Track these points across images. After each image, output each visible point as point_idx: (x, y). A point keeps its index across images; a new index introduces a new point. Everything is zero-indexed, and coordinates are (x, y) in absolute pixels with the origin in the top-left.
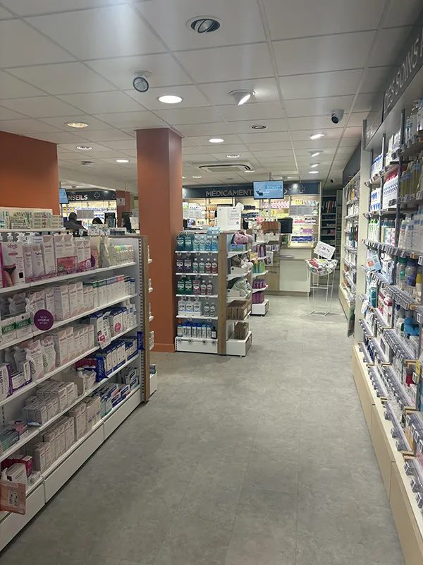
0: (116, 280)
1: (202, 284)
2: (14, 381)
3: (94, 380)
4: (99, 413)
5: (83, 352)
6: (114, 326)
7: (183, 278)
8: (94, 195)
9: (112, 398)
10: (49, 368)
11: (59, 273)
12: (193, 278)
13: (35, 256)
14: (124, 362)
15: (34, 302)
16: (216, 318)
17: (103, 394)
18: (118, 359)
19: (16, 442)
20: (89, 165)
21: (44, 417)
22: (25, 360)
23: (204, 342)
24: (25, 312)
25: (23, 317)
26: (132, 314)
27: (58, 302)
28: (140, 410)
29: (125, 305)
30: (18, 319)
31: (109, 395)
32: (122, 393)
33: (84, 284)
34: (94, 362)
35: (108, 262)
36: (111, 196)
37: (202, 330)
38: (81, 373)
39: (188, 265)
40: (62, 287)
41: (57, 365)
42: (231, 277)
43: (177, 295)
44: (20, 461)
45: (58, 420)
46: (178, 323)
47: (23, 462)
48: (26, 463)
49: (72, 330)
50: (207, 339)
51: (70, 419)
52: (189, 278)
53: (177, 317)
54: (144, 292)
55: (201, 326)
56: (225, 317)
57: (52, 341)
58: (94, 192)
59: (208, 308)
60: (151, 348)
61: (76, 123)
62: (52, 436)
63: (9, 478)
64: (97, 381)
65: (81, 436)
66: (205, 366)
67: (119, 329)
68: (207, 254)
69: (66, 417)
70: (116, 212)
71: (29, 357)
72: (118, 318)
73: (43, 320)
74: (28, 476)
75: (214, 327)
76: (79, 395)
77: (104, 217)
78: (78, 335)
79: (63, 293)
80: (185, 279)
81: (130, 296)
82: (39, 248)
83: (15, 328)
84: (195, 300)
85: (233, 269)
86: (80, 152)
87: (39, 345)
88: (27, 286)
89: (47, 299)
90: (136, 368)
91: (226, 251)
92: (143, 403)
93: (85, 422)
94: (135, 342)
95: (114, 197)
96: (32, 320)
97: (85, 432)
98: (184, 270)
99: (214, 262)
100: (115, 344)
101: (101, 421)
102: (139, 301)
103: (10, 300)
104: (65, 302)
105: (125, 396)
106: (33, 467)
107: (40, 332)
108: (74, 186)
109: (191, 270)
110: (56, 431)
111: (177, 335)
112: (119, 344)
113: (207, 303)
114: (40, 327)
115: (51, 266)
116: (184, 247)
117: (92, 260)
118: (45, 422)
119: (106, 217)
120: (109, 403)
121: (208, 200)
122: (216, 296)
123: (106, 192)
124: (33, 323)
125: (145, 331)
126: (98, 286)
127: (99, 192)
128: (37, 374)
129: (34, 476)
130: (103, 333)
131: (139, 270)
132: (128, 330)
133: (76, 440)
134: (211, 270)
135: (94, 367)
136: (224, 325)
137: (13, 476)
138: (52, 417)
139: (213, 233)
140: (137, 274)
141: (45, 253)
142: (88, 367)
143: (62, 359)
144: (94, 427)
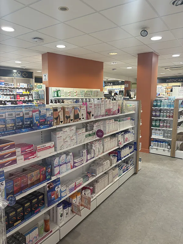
0: (127, 119)
1: (164, 123)
2: (88, 156)
3: (116, 161)
4: (117, 174)
5: (113, 148)
6: (125, 138)
7: (155, 120)
8: (115, 83)
9: (123, 169)
10: (100, 153)
11: (106, 115)
12: (160, 120)
13: (98, 108)
14: (128, 155)
15: (96, 126)
16: (171, 140)
17: (119, 167)
18: (126, 153)
19: (88, 180)
20: (115, 70)
21: (97, 172)
22: (92, 148)
23: (164, 150)
24: (93, 130)
25: (92, 132)
26: (133, 134)
27: (105, 127)
28: (134, 177)
29: (130, 130)
30: (91, 132)
31: (122, 168)
32: (127, 168)
33: (115, 120)
34: (117, 153)
35: (124, 111)
36: (122, 83)
37: (163, 144)
38: (111, 157)
39: (158, 114)
40: (106, 121)
41: (103, 152)
42: (180, 121)
43: (152, 127)
44: (88, 188)
45: (102, 175)
46: (151, 140)
47: (90, 189)
48: (91, 189)
49: (109, 139)
50: (166, 149)
51: (107, 175)
52: (158, 120)
53: (151, 137)
54: (138, 125)
55: (163, 143)
56: (175, 139)
57: (102, 142)
58: (115, 82)
59: (167, 134)
60: (140, 150)
61: (113, 53)
62: (100, 181)
63: (85, 194)
64: (117, 161)
65: (110, 183)
66: (164, 161)
67: (127, 140)
68: (168, 109)
69: (105, 174)
70: (124, 90)
71: (93, 148)
72: (127, 136)
73: (100, 134)
74: (91, 195)
75: (169, 144)
76: (110, 166)
77: (119, 92)
78: (111, 141)
79: (107, 123)
80: (156, 120)
81: (132, 127)
82: (99, 105)
83: (90, 136)
84: (160, 130)
85: (181, 117)
86: (112, 65)
87: (97, 143)
88: (94, 120)
89: (101, 125)
90: (133, 158)
91: (178, 108)
92: (135, 173)
93: (112, 177)
94: (133, 147)
95: (123, 84)
96: (96, 133)
97: (112, 181)
98: (156, 116)
99: (171, 113)
100: (125, 146)
101: (118, 178)
102: (136, 129)
103: (88, 125)
104: (107, 127)
105: (128, 169)
106: (93, 192)
107: (98, 138)
108: (107, 80)
109: (159, 116)
110: (101, 179)
111: (151, 146)
112: (126, 147)
113: (166, 132)
114: (98, 136)
115: (103, 112)
116: (157, 106)
117: (118, 110)
118: (98, 175)
119: (120, 92)
120: (122, 171)
121: (167, 84)
122: (171, 129)
123: (120, 81)
124: (96, 134)
125: (137, 142)
126: (120, 121)
127: (117, 82)
128: (96, 155)
129: (93, 195)
130: (121, 141)
131: (137, 115)
132: (131, 141)
133: (108, 184)
134: (169, 117)
135: (116, 155)
136: (175, 143)
137: (86, 193)
138: (100, 173)
139: (172, 99)
140: (136, 117)
141: (101, 107)
142: (114, 155)
143: (105, 150)
144: (115, 180)
